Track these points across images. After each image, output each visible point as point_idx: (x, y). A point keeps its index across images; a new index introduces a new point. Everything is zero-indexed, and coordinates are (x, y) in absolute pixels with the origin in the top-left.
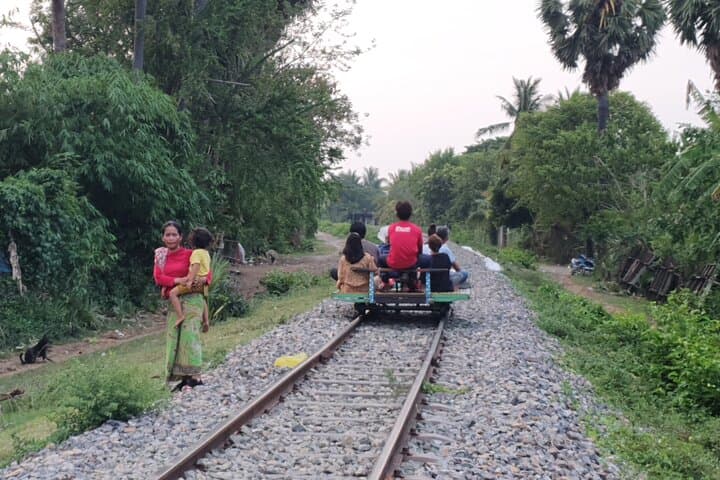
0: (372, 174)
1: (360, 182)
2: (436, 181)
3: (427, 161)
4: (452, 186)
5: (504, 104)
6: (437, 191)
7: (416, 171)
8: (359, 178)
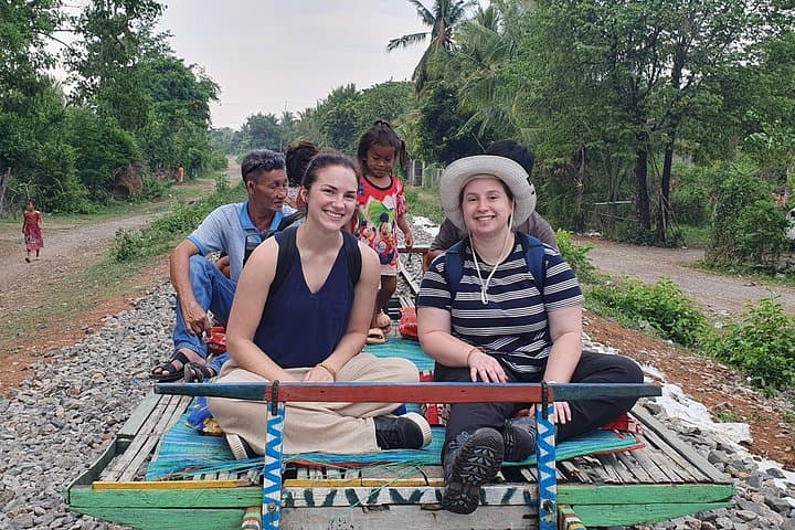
0: (288, 116)
1: (278, 123)
2: (339, 115)
3: (330, 96)
4: (355, 120)
5: (421, 9)
6: (341, 126)
7: (320, 107)
8: (277, 120)
